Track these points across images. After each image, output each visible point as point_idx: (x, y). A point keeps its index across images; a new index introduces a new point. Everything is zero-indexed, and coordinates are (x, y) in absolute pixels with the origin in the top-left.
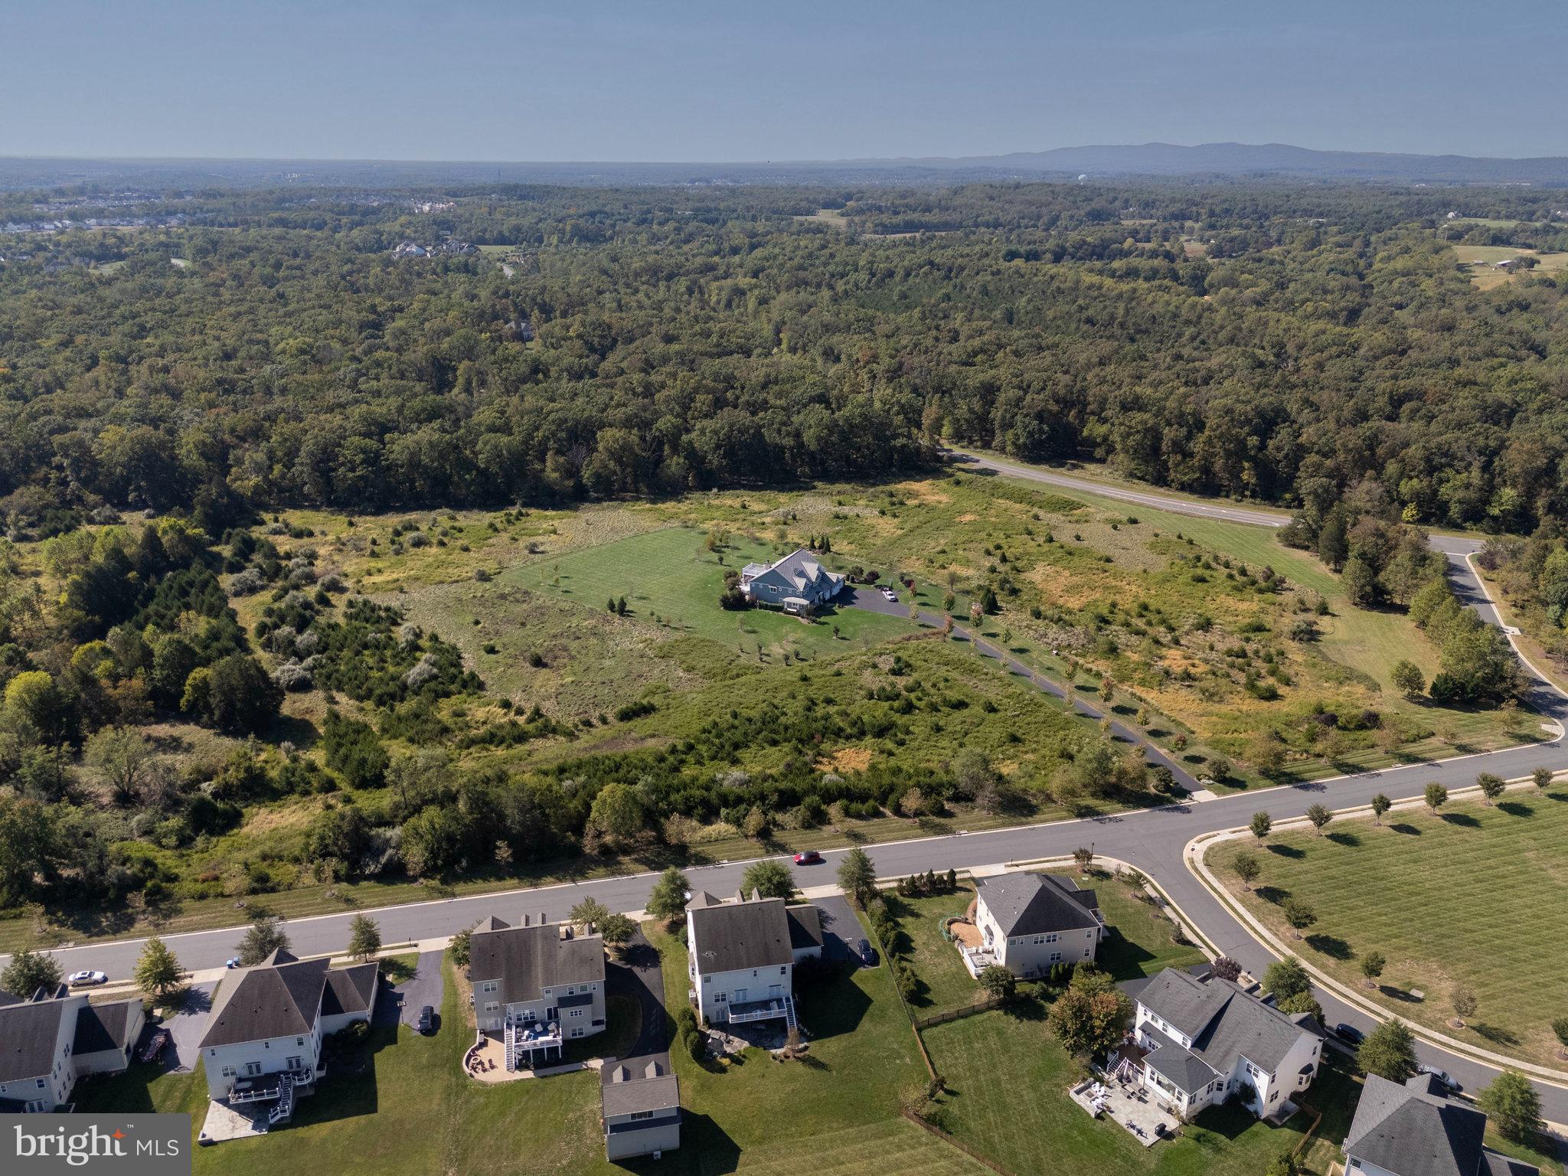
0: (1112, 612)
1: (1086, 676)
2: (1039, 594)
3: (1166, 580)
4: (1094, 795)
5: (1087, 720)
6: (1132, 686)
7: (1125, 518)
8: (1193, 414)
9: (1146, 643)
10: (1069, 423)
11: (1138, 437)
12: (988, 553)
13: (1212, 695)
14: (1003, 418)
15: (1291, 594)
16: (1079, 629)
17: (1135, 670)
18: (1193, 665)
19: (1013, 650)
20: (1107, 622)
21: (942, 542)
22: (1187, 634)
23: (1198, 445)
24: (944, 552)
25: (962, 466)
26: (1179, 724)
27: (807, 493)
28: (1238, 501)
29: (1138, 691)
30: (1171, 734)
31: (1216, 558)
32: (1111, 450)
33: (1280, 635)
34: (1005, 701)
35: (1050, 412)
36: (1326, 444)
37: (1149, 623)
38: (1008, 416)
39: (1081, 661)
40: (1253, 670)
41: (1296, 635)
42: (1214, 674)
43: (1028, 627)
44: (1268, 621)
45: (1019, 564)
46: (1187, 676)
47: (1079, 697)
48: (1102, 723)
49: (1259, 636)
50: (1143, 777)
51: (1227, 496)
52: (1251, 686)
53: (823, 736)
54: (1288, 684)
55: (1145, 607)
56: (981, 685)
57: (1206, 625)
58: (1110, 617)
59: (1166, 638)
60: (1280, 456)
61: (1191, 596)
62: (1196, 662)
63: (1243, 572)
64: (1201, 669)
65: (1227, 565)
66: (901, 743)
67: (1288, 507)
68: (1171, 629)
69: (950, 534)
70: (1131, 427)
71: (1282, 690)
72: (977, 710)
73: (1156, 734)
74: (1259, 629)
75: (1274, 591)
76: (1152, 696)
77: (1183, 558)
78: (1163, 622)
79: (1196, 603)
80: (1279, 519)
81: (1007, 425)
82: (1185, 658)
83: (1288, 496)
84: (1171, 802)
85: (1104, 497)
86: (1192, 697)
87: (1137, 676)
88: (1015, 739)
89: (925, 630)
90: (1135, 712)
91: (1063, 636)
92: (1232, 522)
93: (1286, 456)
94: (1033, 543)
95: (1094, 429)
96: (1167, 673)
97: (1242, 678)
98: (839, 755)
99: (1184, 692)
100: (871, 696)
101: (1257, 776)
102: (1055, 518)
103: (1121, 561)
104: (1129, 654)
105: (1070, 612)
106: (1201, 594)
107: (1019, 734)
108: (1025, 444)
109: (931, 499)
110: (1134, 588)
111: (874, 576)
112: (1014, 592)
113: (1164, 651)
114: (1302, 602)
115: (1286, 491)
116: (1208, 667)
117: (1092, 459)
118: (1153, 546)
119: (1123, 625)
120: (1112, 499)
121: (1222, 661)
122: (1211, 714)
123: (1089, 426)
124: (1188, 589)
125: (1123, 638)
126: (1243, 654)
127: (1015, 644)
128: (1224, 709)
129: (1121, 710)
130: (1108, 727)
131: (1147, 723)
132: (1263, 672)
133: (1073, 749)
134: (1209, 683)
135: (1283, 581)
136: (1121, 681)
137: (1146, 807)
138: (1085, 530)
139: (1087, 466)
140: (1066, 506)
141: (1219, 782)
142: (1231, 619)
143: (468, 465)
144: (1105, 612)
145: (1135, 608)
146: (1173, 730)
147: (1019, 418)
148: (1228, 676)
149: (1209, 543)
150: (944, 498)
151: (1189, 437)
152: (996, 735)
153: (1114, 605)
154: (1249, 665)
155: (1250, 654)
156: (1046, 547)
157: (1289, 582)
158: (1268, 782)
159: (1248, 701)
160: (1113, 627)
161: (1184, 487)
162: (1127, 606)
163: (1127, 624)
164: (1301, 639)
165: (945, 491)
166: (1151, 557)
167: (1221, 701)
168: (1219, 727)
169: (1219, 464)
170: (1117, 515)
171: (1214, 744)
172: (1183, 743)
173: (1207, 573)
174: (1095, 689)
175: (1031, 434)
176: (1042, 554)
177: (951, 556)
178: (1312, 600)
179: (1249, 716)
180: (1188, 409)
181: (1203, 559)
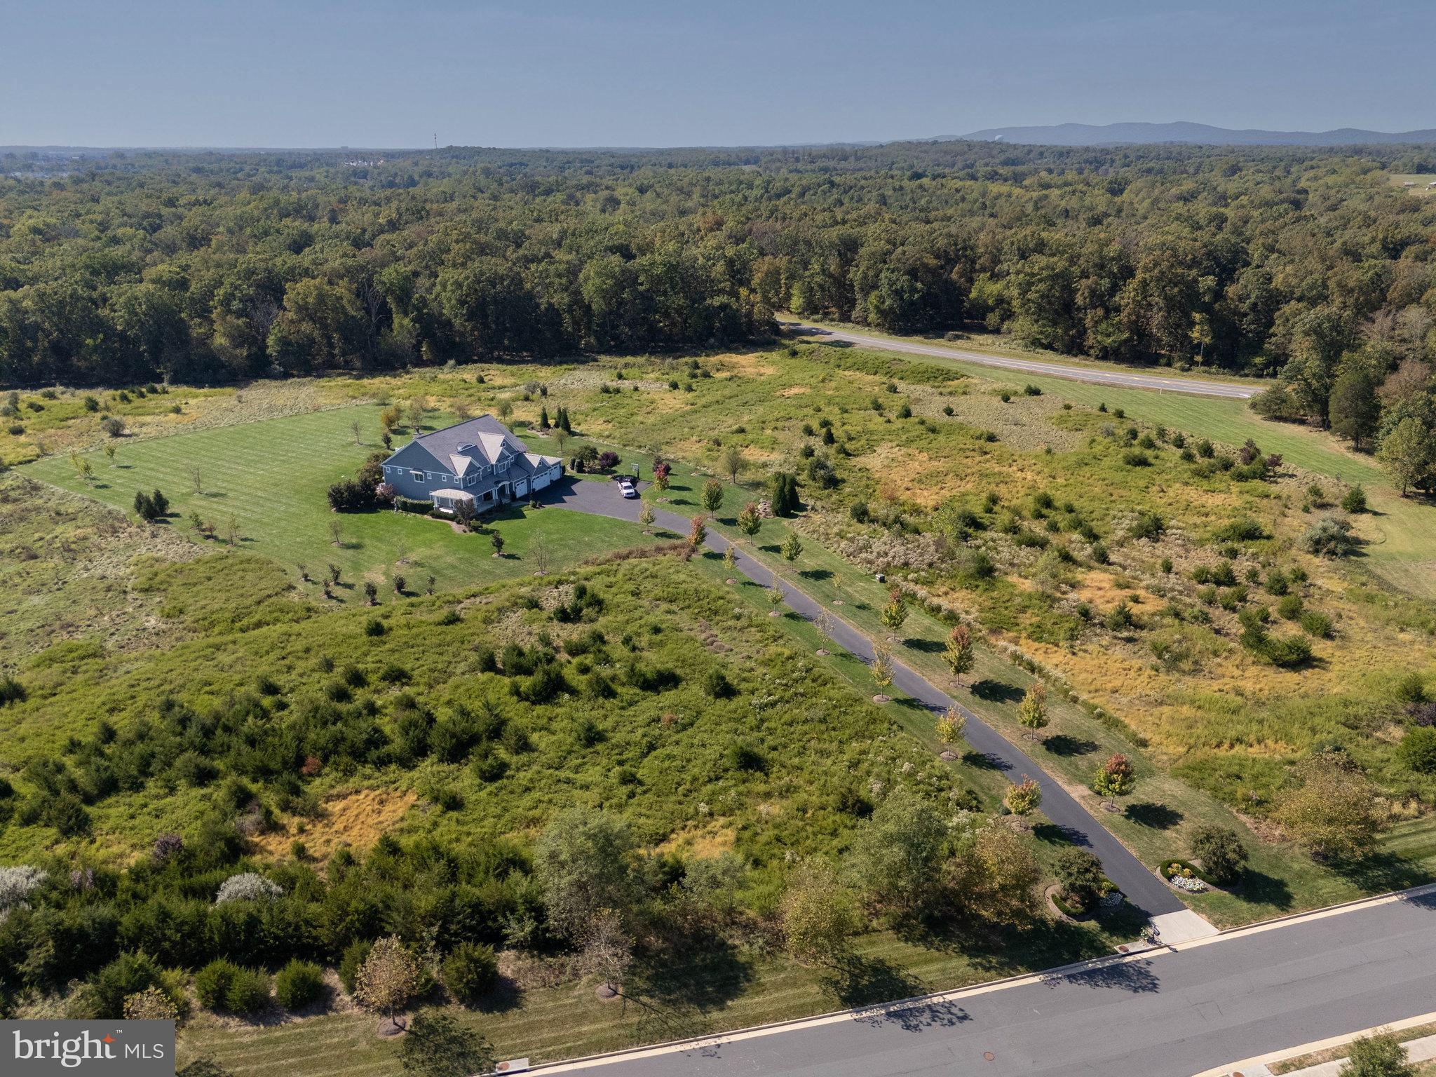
0: (989, 511)
1: (927, 621)
2: (870, 484)
3: (1082, 463)
4: (901, 927)
5: (916, 714)
6: (1016, 641)
7: (1021, 389)
8: (1118, 258)
9: (1045, 559)
10: (952, 283)
11: (1042, 286)
12: (809, 431)
13: (1178, 658)
14: (865, 277)
15: (1293, 483)
16: (928, 538)
17: (1024, 609)
18: (1136, 600)
19: (805, 574)
20: (979, 526)
21: (746, 418)
22: (1121, 544)
23: (1127, 296)
24: (742, 431)
25: (805, 338)
26: (1113, 724)
27: (581, 367)
28: (1183, 370)
29: (1028, 649)
30: (1093, 747)
31: (1162, 433)
32: (1008, 315)
33: (1290, 543)
34: (761, 670)
35: (925, 266)
36: (1311, 288)
37: (1054, 528)
38: (871, 273)
39: (922, 592)
40: (1252, 609)
41: (1316, 546)
42: (1177, 615)
43: (841, 535)
44: (1264, 521)
45: (849, 446)
46: (1125, 620)
47: (903, 662)
48: (944, 724)
49: (1253, 547)
50: (1025, 881)
51: (1169, 365)
52: (1256, 640)
53: (325, 760)
54: (1328, 635)
55: (1047, 503)
56: (723, 638)
57: (1153, 530)
58: (985, 519)
59: (1083, 552)
60: (1245, 307)
61: (1124, 485)
62: (1141, 593)
63: (1207, 451)
64: (1150, 606)
65: (1179, 443)
66: (494, 774)
67: (1260, 376)
68: (1092, 536)
69: (760, 410)
70: (1033, 275)
71: (1319, 648)
72: (694, 692)
73: (1061, 746)
74: (1251, 534)
75: (1263, 477)
76: (1054, 660)
77: (1109, 433)
78: (1077, 525)
79: (1134, 495)
80: (1248, 390)
81: (870, 286)
82: (1120, 586)
83: (1258, 360)
84: (1102, 951)
85: (996, 368)
86: (1137, 663)
87: (1028, 619)
88: (750, 762)
89: (665, 543)
90: (1017, 694)
91: (900, 549)
92: (1179, 393)
93: (1254, 306)
94: (881, 420)
95: (985, 289)
96: (1085, 614)
97: (1233, 624)
98: (336, 807)
99: (1119, 651)
100: (489, 664)
101: (1309, 865)
102: (919, 390)
103: (1011, 440)
104: (1013, 579)
105: (917, 511)
106: (1142, 483)
107: (761, 750)
108: (891, 308)
109: (750, 372)
110: (1029, 475)
111: (611, 461)
112: (833, 483)
113: (1079, 575)
114: (1316, 492)
115: (1256, 354)
116: (1164, 604)
117: (983, 330)
118: (1061, 421)
119: (1006, 531)
120: (1006, 369)
121: (1189, 592)
122: (1176, 700)
123: (977, 284)
124: (1119, 476)
125: (1004, 550)
126: (1227, 579)
127: (810, 563)
128: (1206, 688)
129: (990, 691)
130: (955, 735)
131: (1041, 724)
132: (1273, 612)
133: (871, 788)
134: (1168, 633)
135: (1276, 461)
136: (995, 631)
137: (1035, 968)
138: (959, 403)
139: (972, 336)
140: (939, 375)
141: (1221, 884)
142: (1198, 520)
143: (99, 326)
144: (977, 510)
145: (1029, 504)
146: (1100, 738)
147: (883, 275)
148: (1206, 619)
149: (1145, 417)
150: (769, 371)
151: (1114, 289)
152: (711, 753)
153: (994, 500)
154: (1243, 599)
155: (1242, 579)
156: (899, 423)
157: (1287, 466)
158: (1340, 884)
159: (1252, 671)
160: (989, 534)
161: (1108, 355)
162: (1015, 502)
163: (1013, 529)
164: (1332, 553)
165: (773, 363)
166: (1057, 435)
167: (1196, 670)
168: (1199, 730)
169: (1157, 319)
170: (1010, 386)
171: (1195, 773)
172: (1125, 775)
173: (1149, 453)
174: (940, 647)
175: (898, 293)
176: (890, 433)
177: (750, 437)
178: (1332, 489)
179: (1260, 704)
180: (1113, 250)
181: (1141, 436)
